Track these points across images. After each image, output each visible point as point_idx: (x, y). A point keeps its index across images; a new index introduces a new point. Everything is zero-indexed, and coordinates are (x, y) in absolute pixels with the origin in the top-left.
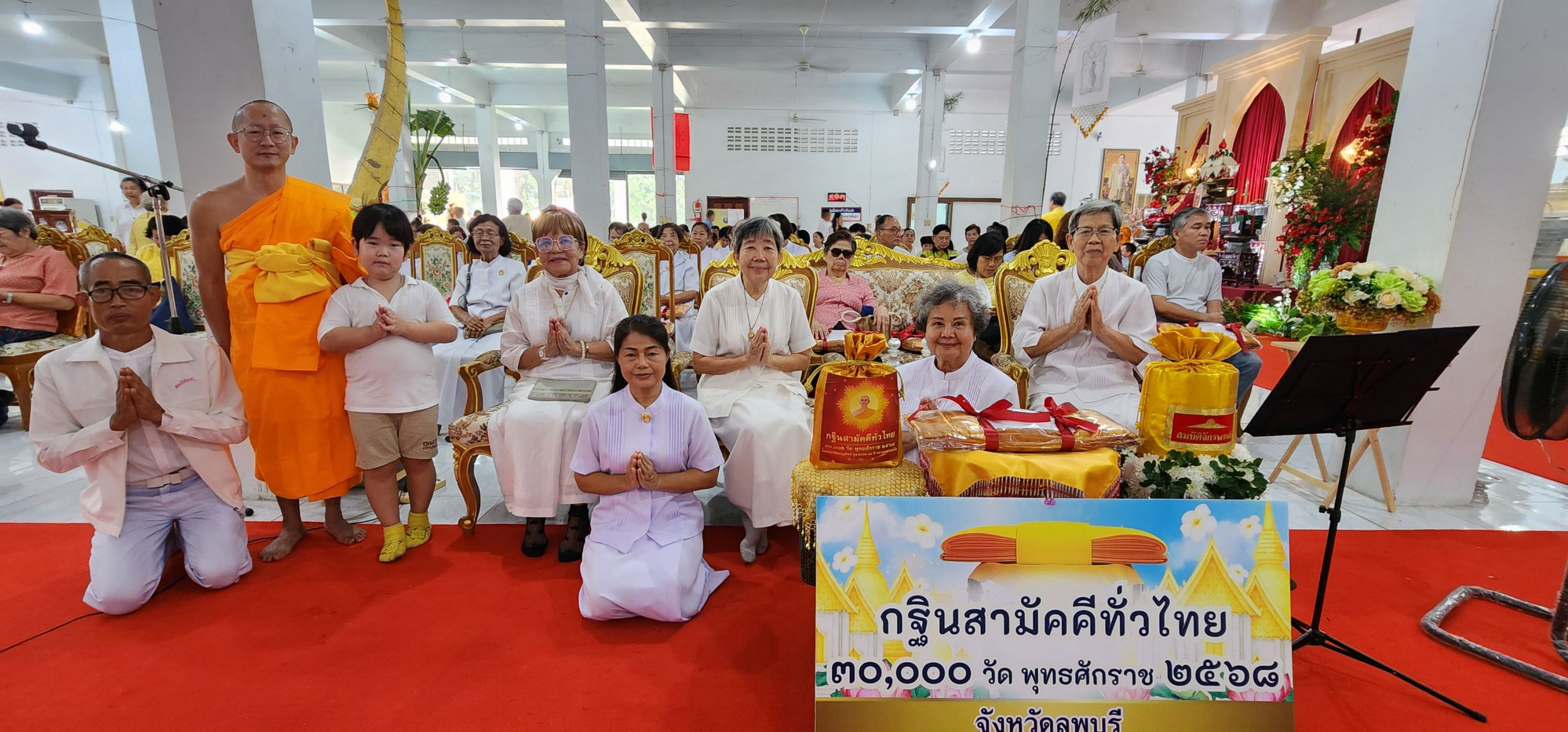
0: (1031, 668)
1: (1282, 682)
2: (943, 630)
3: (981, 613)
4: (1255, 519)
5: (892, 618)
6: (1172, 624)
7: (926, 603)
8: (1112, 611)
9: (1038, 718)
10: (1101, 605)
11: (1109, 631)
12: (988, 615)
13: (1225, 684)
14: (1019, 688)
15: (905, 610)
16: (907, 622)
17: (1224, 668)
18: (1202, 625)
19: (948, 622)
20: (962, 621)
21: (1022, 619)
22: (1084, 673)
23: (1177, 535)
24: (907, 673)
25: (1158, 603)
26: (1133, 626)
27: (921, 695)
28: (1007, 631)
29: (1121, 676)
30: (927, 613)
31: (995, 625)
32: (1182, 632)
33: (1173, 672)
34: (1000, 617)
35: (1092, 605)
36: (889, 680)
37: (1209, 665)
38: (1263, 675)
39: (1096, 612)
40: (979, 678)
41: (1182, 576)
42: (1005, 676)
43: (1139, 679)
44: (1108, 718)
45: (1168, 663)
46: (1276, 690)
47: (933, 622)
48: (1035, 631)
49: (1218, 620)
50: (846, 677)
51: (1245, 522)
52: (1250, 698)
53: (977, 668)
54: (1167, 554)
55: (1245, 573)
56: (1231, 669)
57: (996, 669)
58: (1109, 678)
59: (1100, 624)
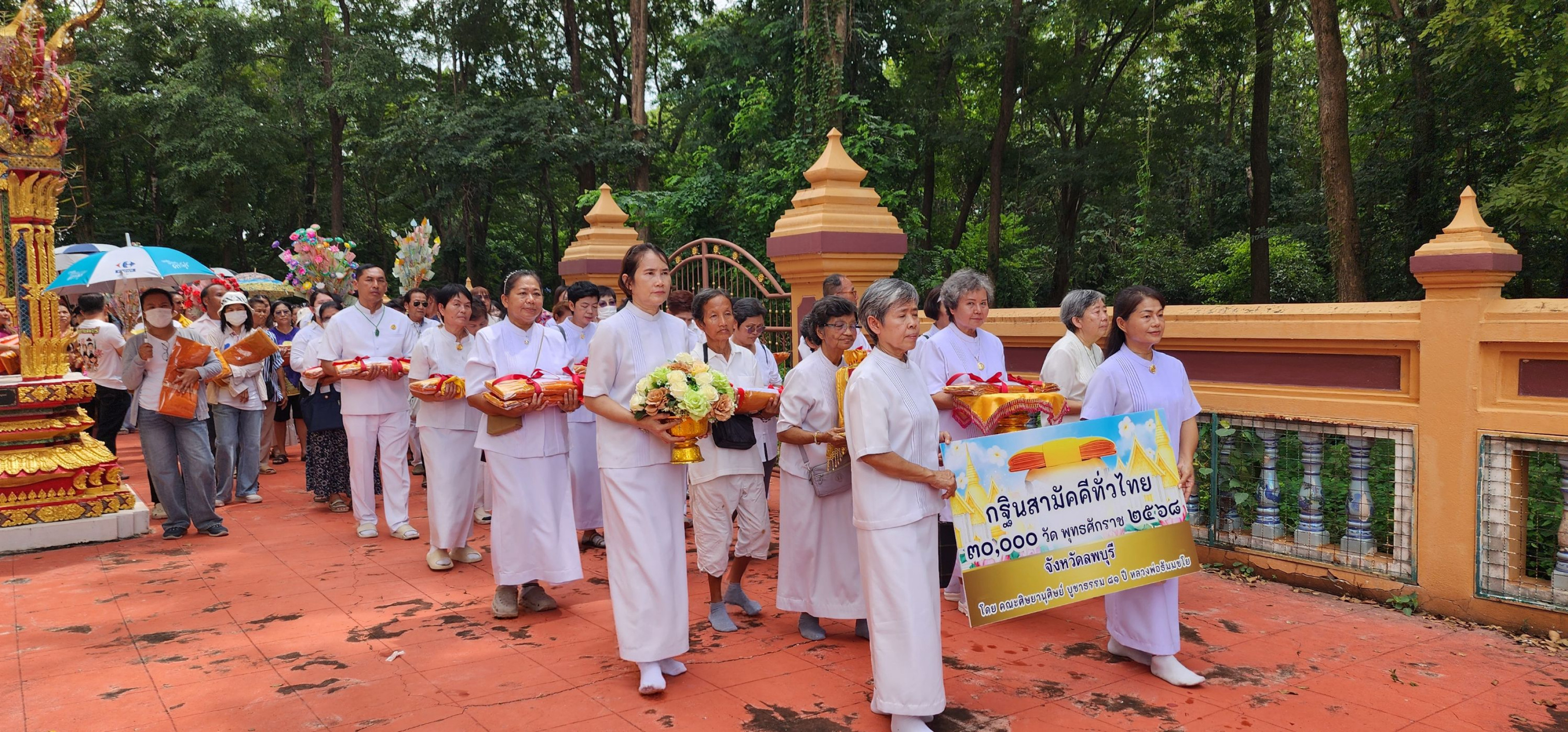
0: (1065, 529)
1: (1182, 510)
2: (1018, 515)
3: (1035, 500)
4: (1151, 420)
5: (992, 512)
6: (1126, 488)
7: (1007, 500)
8: (1097, 486)
9: (1074, 557)
10: (1091, 484)
11: (1098, 499)
12: (1038, 500)
13: (1157, 518)
14: (1062, 541)
15: (997, 506)
16: (1000, 513)
17: (1155, 508)
18: (1140, 486)
19: (1020, 510)
20: (1027, 507)
21: (1055, 499)
22: (1092, 526)
23: (1118, 437)
24: (1006, 545)
25: (1117, 477)
26: (1109, 493)
27: (1015, 556)
28: (1049, 509)
29: (1109, 523)
30: (1008, 506)
31: (1043, 506)
32: (1132, 492)
33: (1132, 515)
34: (1044, 501)
35: (1087, 485)
36: (997, 551)
37: (1148, 508)
38: (1173, 508)
39: (1089, 488)
40: (1042, 540)
41: (1125, 459)
42: (1053, 536)
43: (1117, 523)
44: (1108, 549)
45: (1129, 511)
46: (1181, 515)
47: (1012, 510)
48: (1063, 506)
49: (1146, 482)
50: (975, 554)
51: (1147, 423)
52: (1170, 523)
53: (1039, 534)
54: (1116, 448)
55: (1153, 452)
56: (1158, 508)
57: (1049, 532)
58: (1104, 526)
59: (1093, 495)
